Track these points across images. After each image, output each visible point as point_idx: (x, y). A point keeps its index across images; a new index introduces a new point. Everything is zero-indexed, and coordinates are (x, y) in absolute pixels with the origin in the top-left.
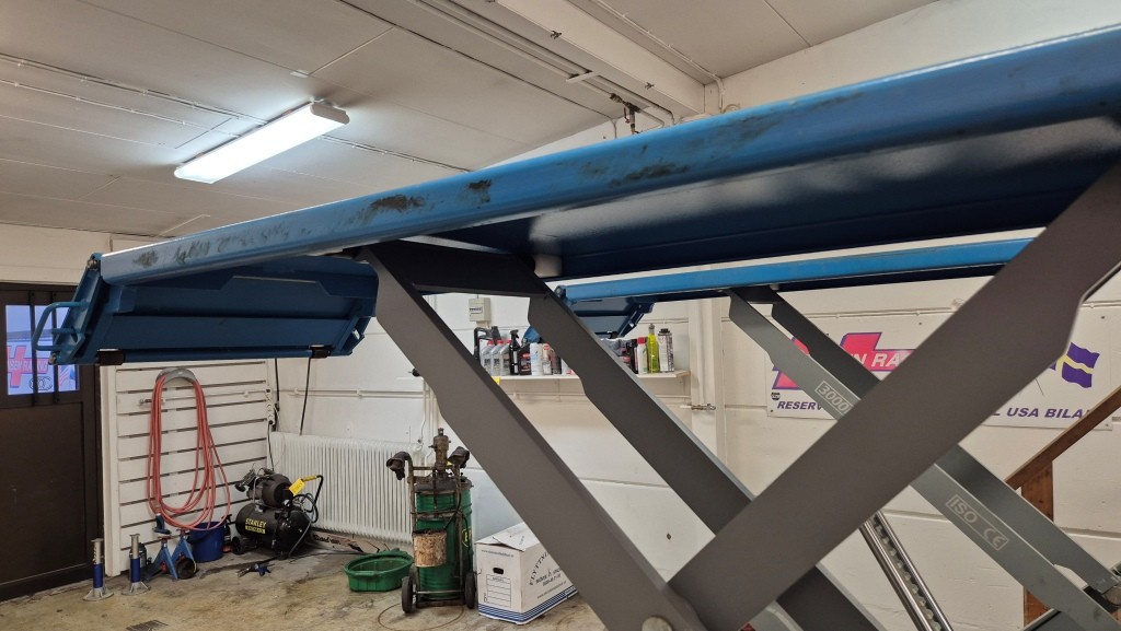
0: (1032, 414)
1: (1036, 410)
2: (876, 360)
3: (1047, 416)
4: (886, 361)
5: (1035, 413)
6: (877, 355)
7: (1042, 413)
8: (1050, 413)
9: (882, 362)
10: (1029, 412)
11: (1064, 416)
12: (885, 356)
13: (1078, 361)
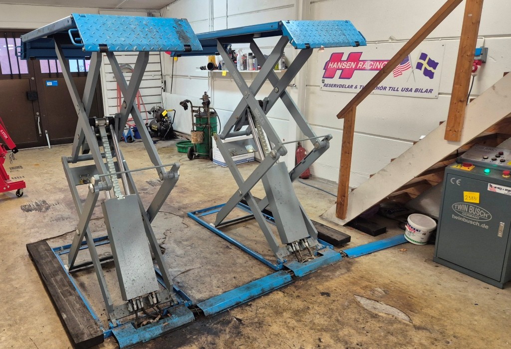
0: (410, 91)
1: (412, 89)
2: (359, 65)
3: (415, 92)
4: (363, 66)
5: (411, 90)
6: (360, 63)
7: (413, 90)
8: (416, 90)
9: (361, 66)
10: (409, 90)
11: (421, 92)
12: (362, 63)
13: (430, 66)
